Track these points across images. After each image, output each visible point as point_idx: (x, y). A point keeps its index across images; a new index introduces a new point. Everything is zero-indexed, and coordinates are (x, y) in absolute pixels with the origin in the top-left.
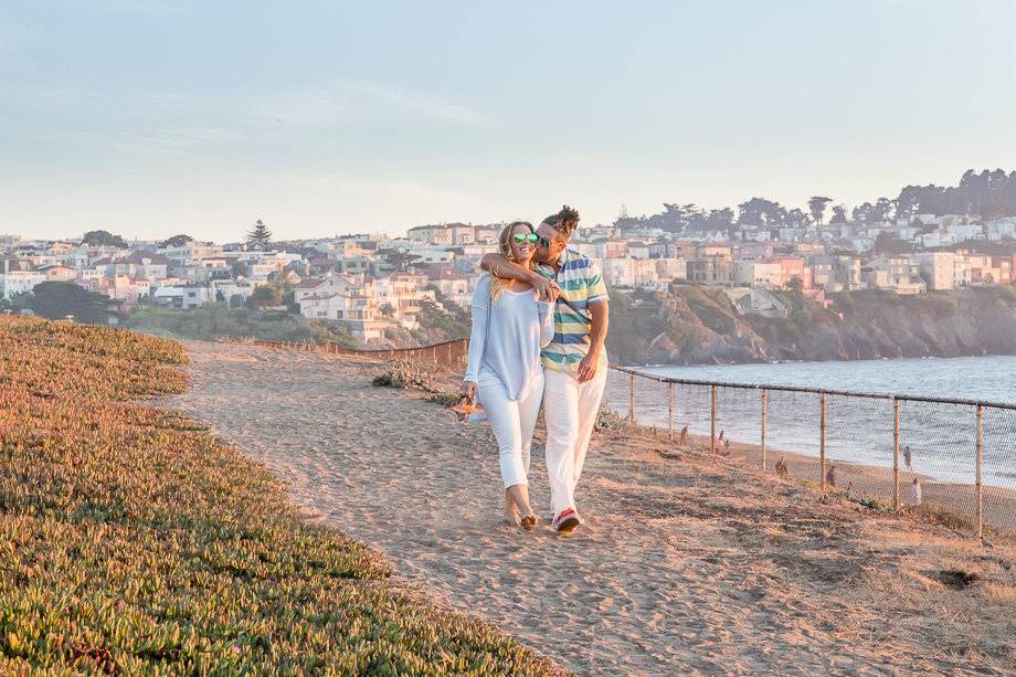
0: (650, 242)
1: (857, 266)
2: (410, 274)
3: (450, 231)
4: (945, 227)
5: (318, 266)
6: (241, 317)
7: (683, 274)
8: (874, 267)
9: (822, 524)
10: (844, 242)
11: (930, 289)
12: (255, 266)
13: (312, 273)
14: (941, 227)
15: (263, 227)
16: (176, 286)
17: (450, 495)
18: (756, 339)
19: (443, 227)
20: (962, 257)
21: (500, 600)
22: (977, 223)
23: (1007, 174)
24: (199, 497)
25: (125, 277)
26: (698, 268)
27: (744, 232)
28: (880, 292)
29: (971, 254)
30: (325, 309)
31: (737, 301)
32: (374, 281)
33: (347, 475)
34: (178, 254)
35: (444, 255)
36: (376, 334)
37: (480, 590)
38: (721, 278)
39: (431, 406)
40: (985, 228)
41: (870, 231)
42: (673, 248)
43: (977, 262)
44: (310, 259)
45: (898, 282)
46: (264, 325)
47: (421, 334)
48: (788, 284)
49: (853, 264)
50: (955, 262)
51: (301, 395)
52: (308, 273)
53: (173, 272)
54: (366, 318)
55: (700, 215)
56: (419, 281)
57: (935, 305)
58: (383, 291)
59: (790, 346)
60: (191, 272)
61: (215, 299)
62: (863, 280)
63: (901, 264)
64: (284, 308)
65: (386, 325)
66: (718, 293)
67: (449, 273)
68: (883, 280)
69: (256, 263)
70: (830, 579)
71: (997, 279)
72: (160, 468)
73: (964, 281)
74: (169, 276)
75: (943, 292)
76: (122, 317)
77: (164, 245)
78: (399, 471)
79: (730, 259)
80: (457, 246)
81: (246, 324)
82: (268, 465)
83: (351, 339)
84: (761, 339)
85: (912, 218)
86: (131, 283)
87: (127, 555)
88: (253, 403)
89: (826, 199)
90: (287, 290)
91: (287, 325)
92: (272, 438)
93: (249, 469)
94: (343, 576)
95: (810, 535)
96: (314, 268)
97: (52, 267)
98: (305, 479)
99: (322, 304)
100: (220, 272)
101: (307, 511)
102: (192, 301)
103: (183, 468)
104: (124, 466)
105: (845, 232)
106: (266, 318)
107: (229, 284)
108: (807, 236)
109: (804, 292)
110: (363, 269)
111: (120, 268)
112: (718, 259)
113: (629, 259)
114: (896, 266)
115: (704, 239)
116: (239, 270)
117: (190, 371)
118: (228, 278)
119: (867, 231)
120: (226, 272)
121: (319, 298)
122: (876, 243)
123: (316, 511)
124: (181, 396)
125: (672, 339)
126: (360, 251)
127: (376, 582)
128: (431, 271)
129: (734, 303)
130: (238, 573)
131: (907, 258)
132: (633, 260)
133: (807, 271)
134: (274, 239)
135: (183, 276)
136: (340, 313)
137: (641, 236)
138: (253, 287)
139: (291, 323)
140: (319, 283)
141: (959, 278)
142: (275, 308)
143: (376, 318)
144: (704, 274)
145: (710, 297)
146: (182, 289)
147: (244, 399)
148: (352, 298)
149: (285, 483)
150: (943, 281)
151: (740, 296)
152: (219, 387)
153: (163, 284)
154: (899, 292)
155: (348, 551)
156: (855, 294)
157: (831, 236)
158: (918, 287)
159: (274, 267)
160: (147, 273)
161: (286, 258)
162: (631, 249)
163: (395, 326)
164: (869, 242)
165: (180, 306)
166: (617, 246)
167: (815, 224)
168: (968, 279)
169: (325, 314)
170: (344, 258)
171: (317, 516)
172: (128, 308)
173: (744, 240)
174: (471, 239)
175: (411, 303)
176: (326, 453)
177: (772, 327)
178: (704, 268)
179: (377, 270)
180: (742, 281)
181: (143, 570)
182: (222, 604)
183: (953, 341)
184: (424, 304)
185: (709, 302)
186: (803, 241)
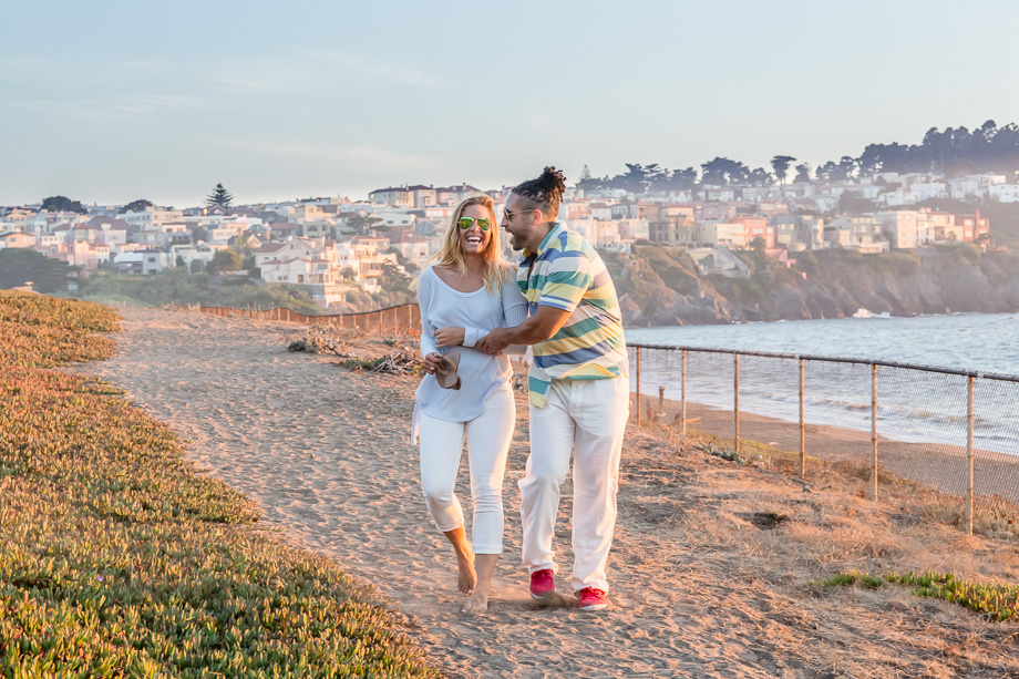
0: (613, 202)
1: (820, 226)
2: (371, 238)
3: (411, 194)
4: (908, 186)
5: (279, 230)
6: (202, 282)
7: (645, 235)
8: (837, 227)
9: (664, 474)
10: (807, 201)
11: (893, 248)
12: (215, 231)
13: (273, 237)
14: (904, 185)
15: (223, 191)
16: (135, 252)
17: (336, 451)
18: (719, 299)
19: (404, 190)
20: (926, 216)
21: (350, 540)
22: (940, 181)
23: (971, 132)
24: (102, 454)
25: (85, 242)
26: (660, 228)
27: (707, 192)
28: (842, 251)
29: (934, 212)
30: (286, 273)
31: (701, 261)
32: (335, 245)
33: (245, 434)
34: (138, 219)
35: (405, 217)
36: (337, 298)
37: (335, 532)
38: (683, 238)
39: (337, 370)
40: (948, 186)
41: (833, 190)
42: (635, 209)
43: (940, 220)
44: (271, 223)
45: (860, 240)
46: (225, 289)
47: (382, 297)
48: (751, 244)
49: (816, 224)
50: (918, 221)
51: (218, 361)
52: (268, 237)
53: (133, 238)
54: (327, 282)
55: (663, 175)
56: (380, 244)
57: (897, 263)
58: (344, 255)
59: (753, 306)
60: (151, 238)
61: (175, 264)
62: (826, 239)
63: (864, 223)
64: (245, 272)
65: (347, 289)
66: (681, 253)
67: (410, 235)
68: (846, 239)
69: (216, 227)
70: (654, 521)
71: (960, 238)
72: (69, 429)
73: (927, 240)
74: (129, 242)
75: (907, 251)
76: (82, 283)
77: (124, 210)
78: (294, 430)
79: (692, 219)
80: (418, 209)
81: (206, 289)
82: (172, 426)
83: (312, 303)
84: (724, 299)
85: (875, 177)
86: (90, 249)
87: (22, 504)
88: (171, 368)
89: (790, 158)
90: (247, 255)
91: (247, 289)
92: (182, 401)
93: (153, 430)
94: (215, 520)
95: (649, 483)
96: (275, 233)
97: (11, 233)
98: (205, 438)
99: (283, 268)
100: (180, 237)
101: (198, 465)
102: (152, 266)
103: (92, 429)
104: (37, 427)
105: (808, 191)
106: (227, 283)
107: (189, 248)
108: (770, 195)
109: (767, 251)
110: (324, 233)
111: (79, 234)
112: (680, 219)
113: (591, 221)
114: (859, 225)
115: (667, 200)
116: (199, 235)
117: (119, 338)
118: (188, 242)
119: (830, 190)
120: (186, 237)
121: (279, 262)
122: (839, 201)
123: (209, 466)
124: (105, 363)
125: (634, 299)
126: (321, 215)
127: (243, 526)
128: (392, 234)
129: (697, 263)
130: (120, 518)
131: (870, 217)
132: (595, 221)
133: (770, 230)
134: (234, 203)
135: (142, 240)
136: (301, 277)
137: (603, 197)
138: (213, 252)
139: (251, 287)
140: (279, 247)
141: (922, 237)
142: (236, 272)
143: (337, 282)
144: (667, 235)
145: (674, 258)
146: (141, 254)
147: (163, 365)
148: (312, 262)
149: (185, 441)
150: (906, 240)
151: (702, 256)
152: (143, 354)
153: (123, 251)
154: (862, 251)
155: (225, 499)
156: (818, 253)
157: (794, 195)
158: (881, 246)
159: (234, 232)
160: (107, 239)
161: (246, 222)
162: (593, 210)
163: (357, 290)
164: (832, 201)
165: (140, 271)
166: (579, 207)
167: (778, 183)
168: (932, 237)
169: (286, 278)
170: (305, 222)
171: (208, 471)
172: (87, 274)
173: (708, 201)
174: (433, 201)
175: (373, 266)
176: (230, 415)
177: (735, 287)
178: (666, 229)
179: (338, 234)
180: (705, 242)
181: (35, 517)
182: (98, 543)
183: (917, 299)
184: (386, 268)
185: (672, 263)
186: (766, 200)
